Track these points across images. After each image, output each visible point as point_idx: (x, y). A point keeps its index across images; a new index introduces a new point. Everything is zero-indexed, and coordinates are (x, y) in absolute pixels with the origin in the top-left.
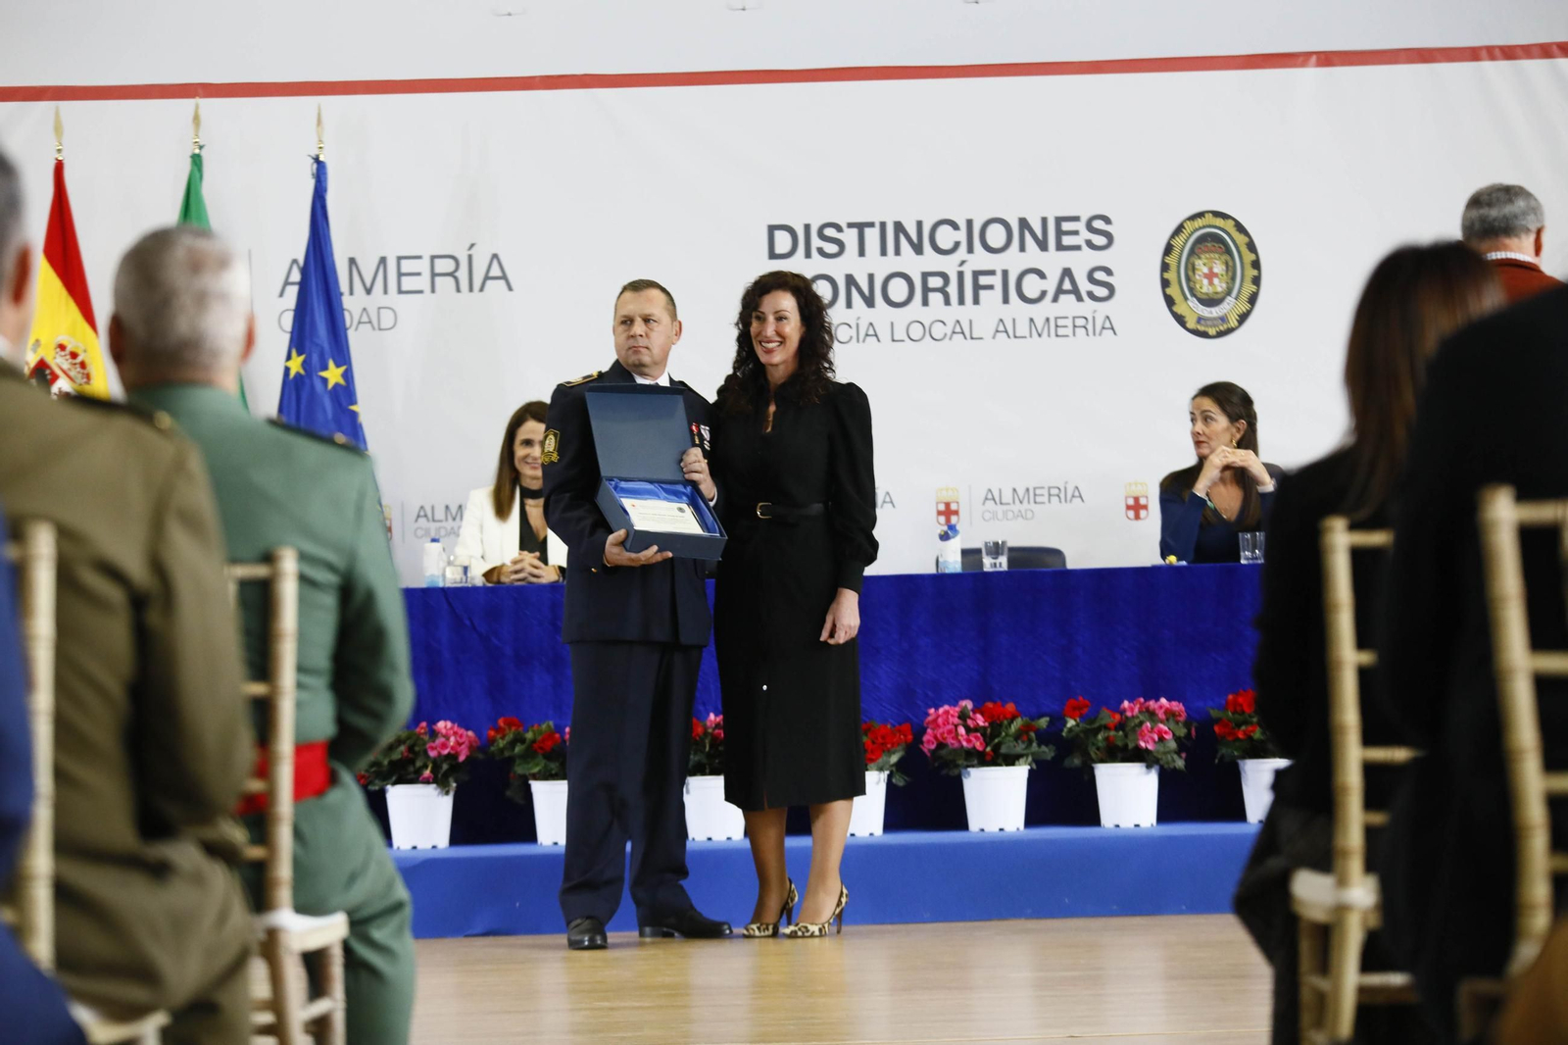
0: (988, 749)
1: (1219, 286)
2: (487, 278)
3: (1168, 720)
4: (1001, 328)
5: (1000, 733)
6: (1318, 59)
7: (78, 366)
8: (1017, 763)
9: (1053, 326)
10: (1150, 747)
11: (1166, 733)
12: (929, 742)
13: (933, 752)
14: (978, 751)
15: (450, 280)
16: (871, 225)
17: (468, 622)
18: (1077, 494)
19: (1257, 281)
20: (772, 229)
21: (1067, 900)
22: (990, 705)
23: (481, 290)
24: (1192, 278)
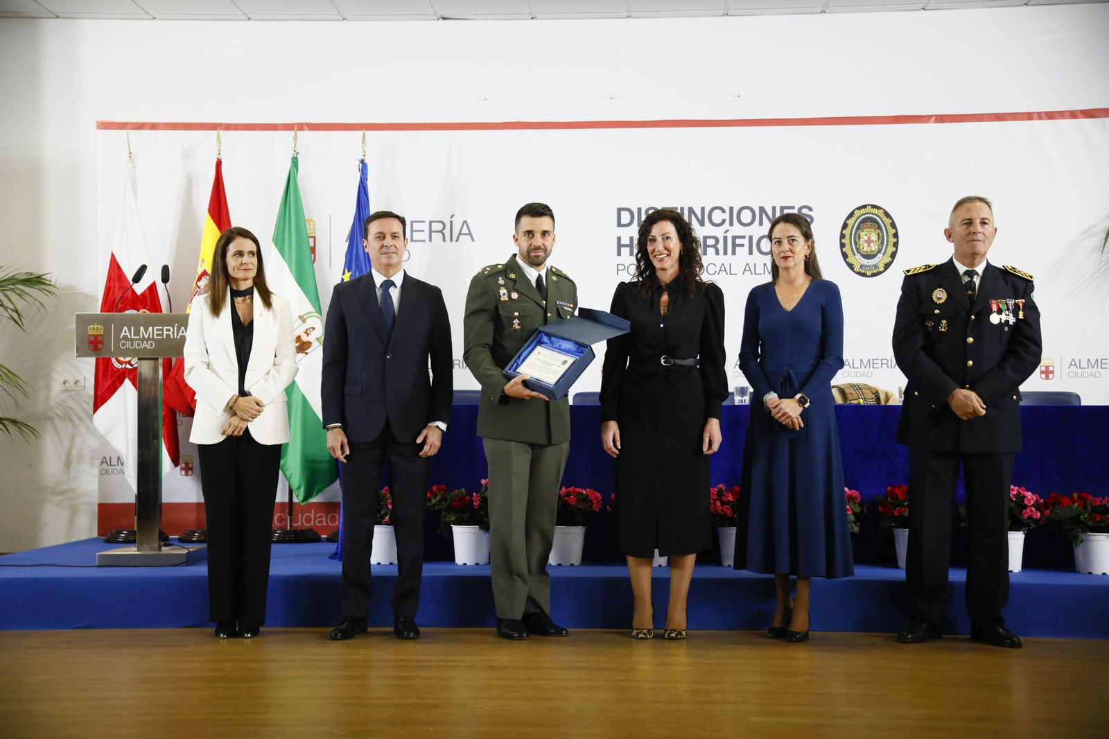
1: (874, 247)
2: (460, 234)
4: (747, 268)
6: (936, 118)
15: (440, 235)
19: (896, 245)
20: (620, 210)
23: (457, 240)
24: (859, 243)
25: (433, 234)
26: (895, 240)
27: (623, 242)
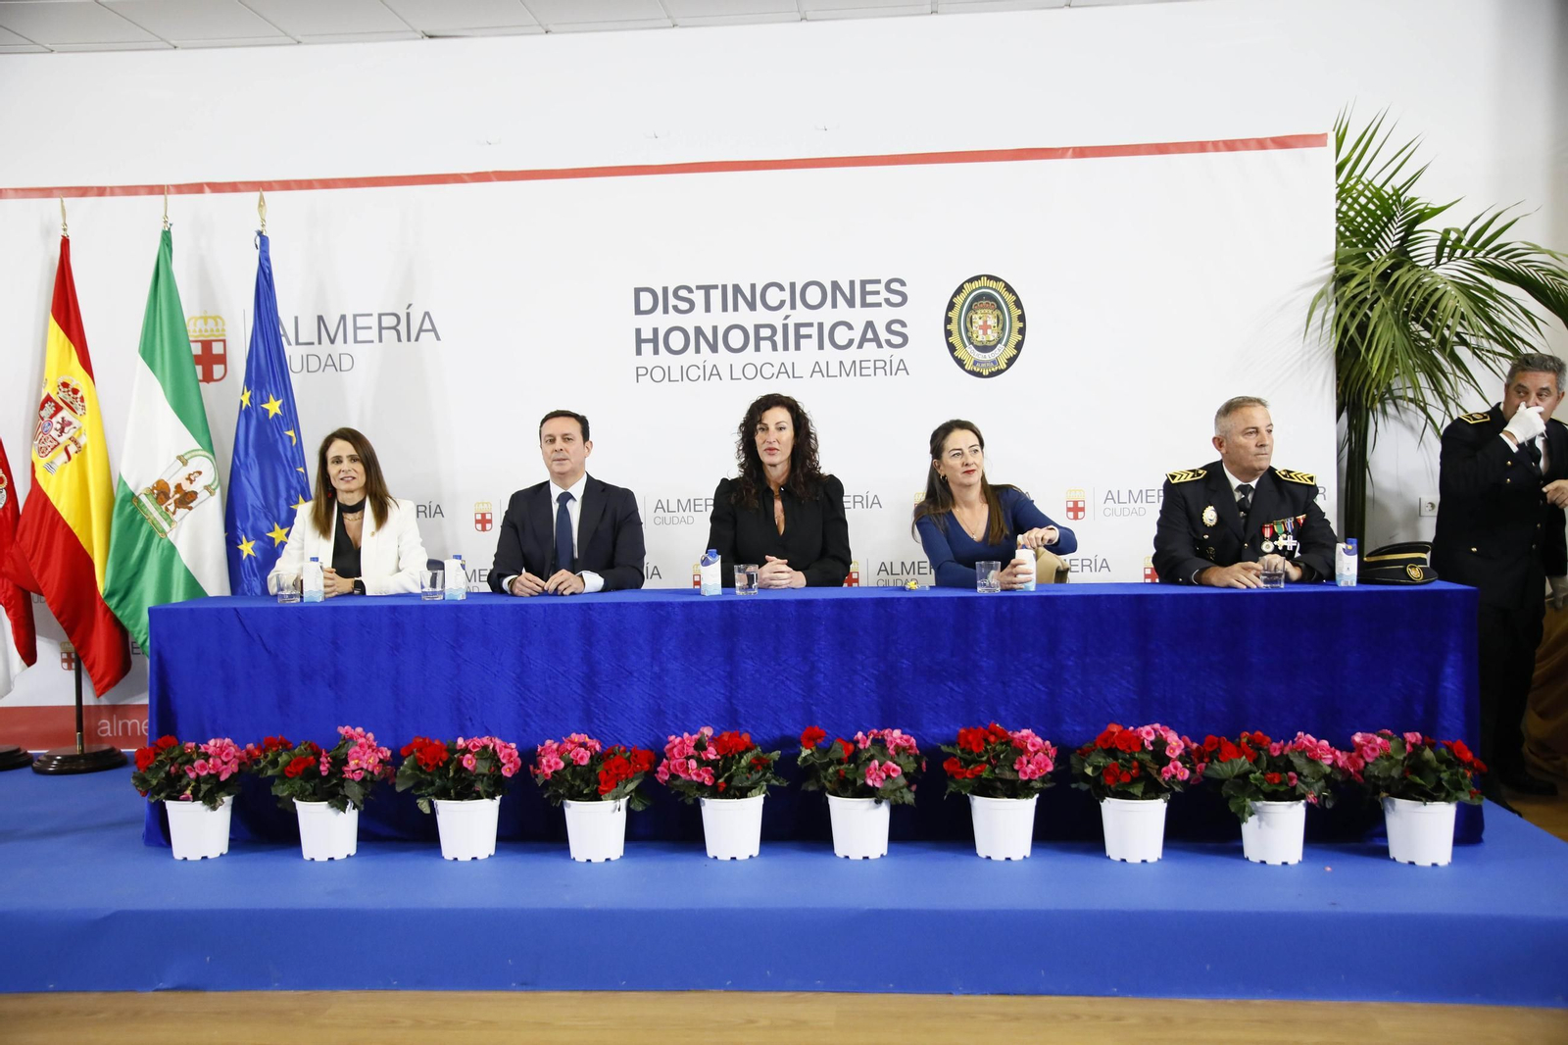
0: (720, 783)
1: (992, 335)
2: (421, 330)
3: (898, 755)
4: (817, 369)
5: (733, 766)
6: (1074, 152)
7: (77, 400)
8: (749, 794)
9: (858, 368)
10: (877, 785)
11: (894, 770)
12: (663, 772)
13: (667, 783)
14: (709, 784)
15: (394, 332)
16: (716, 287)
18: (875, 502)
19: (1022, 331)
20: (638, 291)
22: (728, 735)
23: (417, 340)
24: (970, 329)
25: (384, 331)
26: (1021, 325)
27: (643, 336)
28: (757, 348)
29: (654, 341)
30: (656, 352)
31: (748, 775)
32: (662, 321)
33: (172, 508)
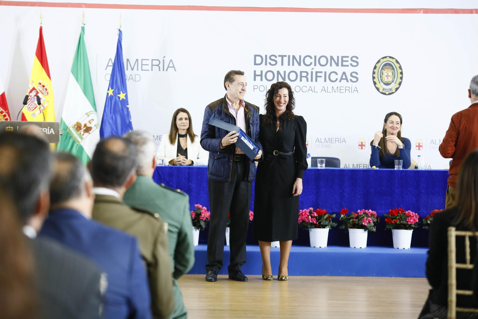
0: (317, 223)
1: (390, 79)
2: (168, 67)
3: (371, 216)
4: (323, 89)
5: (321, 219)
6: (424, 11)
7: (45, 90)
8: (326, 227)
9: (339, 89)
10: (366, 225)
11: (371, 220)
12: (300, 220)
13: (301, 223)
14: (314, 223)
15: (157, 67)
16: (286, 56)
17: (163, 177)
18: (344, 141)
19: (401, 78)
20: (255, 56)
21: (340, 271)
22: (319, 210)
23: (167, 70)
24: (382, 77)
25: (153, 66)
26: (401, 76)
27: (257, 74)
28: (301, 80)
29: (261, 75)
30: (262, 80)
31: (325, 222)
32: (264, 68)
33: (82, 133)
